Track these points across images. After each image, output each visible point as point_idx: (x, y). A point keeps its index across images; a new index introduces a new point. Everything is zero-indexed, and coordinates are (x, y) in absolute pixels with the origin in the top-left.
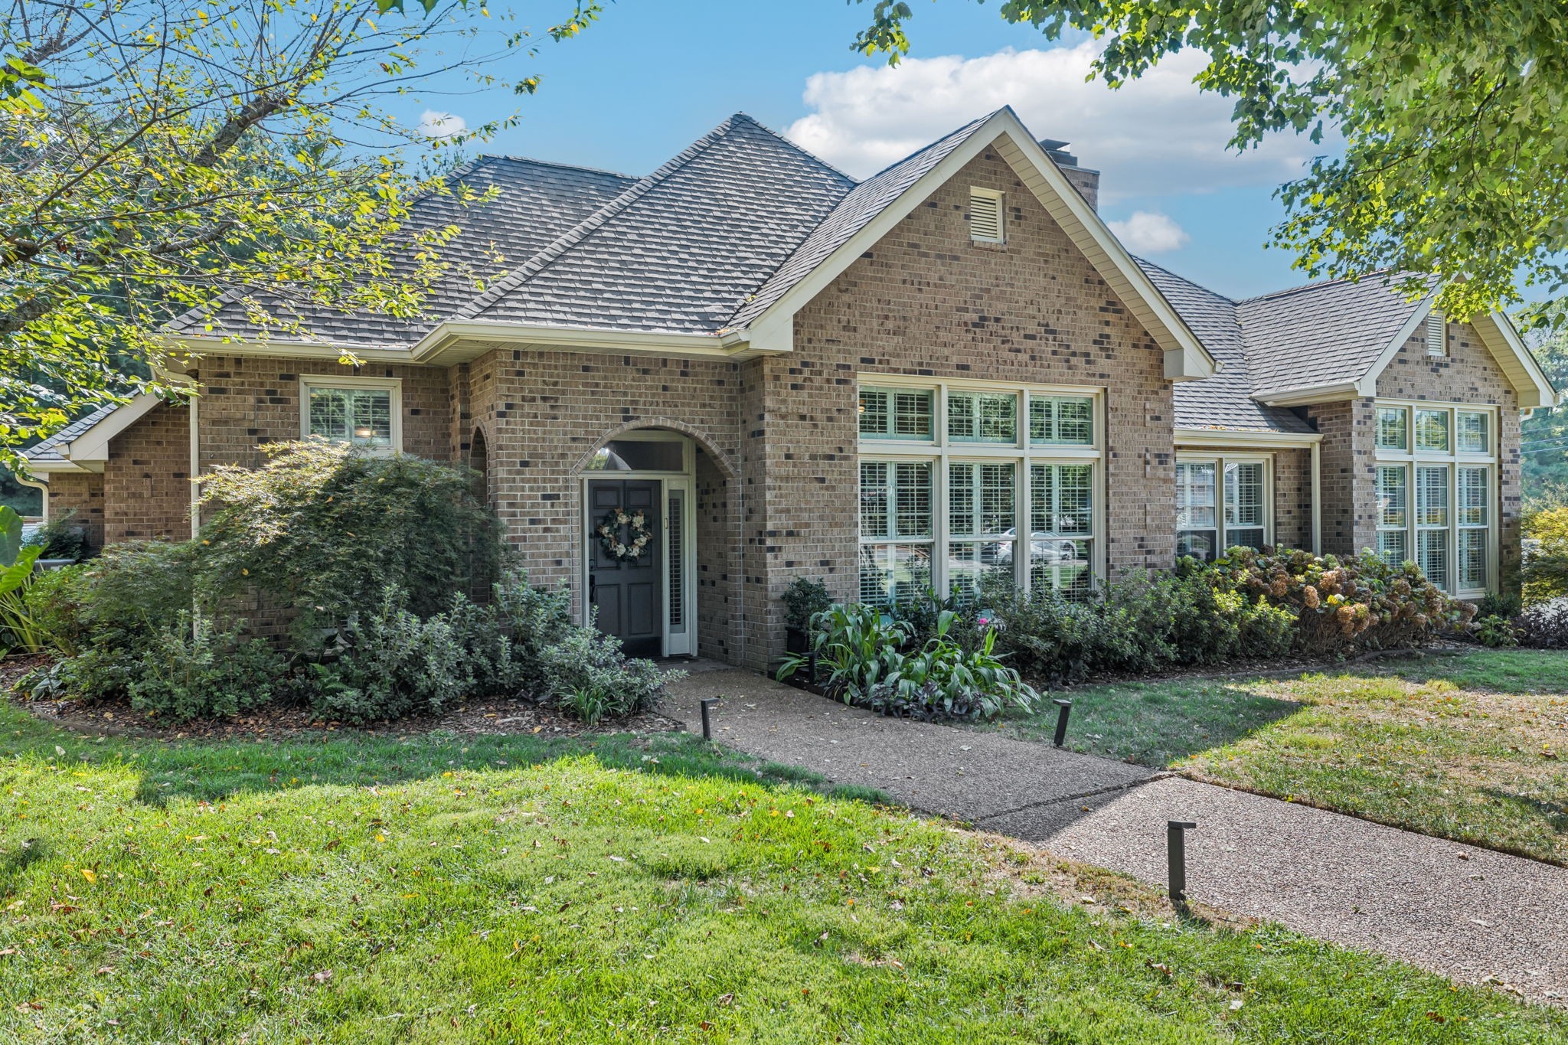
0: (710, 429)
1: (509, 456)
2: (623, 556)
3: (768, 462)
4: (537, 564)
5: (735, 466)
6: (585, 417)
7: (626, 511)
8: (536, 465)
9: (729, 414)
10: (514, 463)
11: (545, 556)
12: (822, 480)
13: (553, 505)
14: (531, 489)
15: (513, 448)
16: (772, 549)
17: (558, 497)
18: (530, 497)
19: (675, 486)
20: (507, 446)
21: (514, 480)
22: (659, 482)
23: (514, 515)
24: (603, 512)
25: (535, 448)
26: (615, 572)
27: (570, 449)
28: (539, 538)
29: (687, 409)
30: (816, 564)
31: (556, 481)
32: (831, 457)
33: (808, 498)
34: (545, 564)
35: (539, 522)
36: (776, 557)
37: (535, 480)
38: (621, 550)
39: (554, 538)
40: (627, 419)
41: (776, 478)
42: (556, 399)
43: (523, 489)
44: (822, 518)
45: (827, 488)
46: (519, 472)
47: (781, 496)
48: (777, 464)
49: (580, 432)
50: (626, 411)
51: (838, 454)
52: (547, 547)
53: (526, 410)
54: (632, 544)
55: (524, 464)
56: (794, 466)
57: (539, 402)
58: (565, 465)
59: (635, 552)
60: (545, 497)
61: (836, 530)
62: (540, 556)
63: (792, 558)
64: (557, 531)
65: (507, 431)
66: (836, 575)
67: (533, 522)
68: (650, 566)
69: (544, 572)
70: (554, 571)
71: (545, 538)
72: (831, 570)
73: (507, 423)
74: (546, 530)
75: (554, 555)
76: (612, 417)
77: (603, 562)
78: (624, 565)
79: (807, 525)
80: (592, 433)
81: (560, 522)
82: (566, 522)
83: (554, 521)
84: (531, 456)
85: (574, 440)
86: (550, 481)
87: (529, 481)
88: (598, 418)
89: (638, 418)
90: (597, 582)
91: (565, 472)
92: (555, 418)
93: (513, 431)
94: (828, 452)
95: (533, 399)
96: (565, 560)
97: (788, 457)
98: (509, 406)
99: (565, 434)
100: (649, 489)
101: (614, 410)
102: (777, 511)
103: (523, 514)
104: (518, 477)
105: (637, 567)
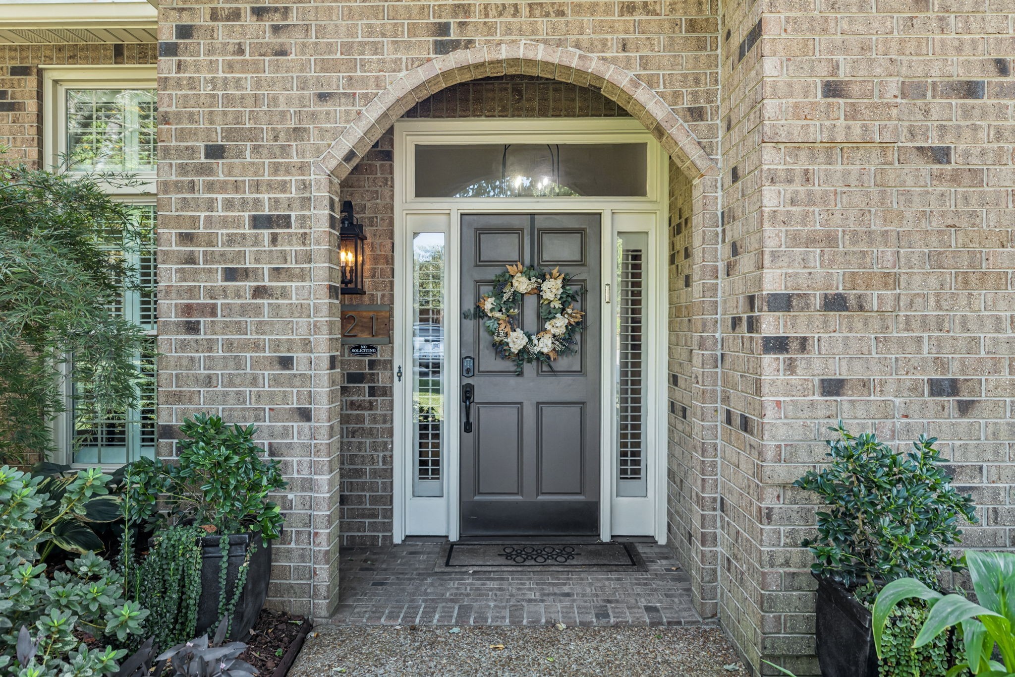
0: (645, 63)
1: (182, 135)
2: (524, 351)
3: (771, 106)
4: (238, 363)
5: (707, 149)
6: (348, 48)
7: (528, 272)
8: (240, 154)
9: (692, 26)
10: (193, 150)
11: (257, 346)
12: (941, 155)
13: (274, 239)
14: (229, 205)
15: (191, 118)
16: (779, 345)
17: (285, 221)
18: (224, 222)
19: (628, 224)
20: (178, 117)
21: (192, 187)
22: (597, 217)
23: (191, 259)
24: (491, 273)
25: (238, 118)
26: (513, 381)
27: (314, 116)
28: (244, 310)
29: (586, 19)
30: (915, 389)
31: (283, 187)
32: (971, 90)
33: (894, 202)
34: (256, 363)
35: (246, 274)
36: (791, 367)
37: (237, 187)
38: (517, 341)
39: (276, 310)
40: (442, 48)
41: (795, 147)
42: (286, 11)
43: (210, 205)
44: (936, 260)
45: (955, 178)
46: (203, 170)
47: (811, 200)
48: (797, 112)
49: (336, 82)
50: (443, 29)
51: (993, 78)
52: (260, 328)
53: (221, 37)
54: (541, 330)
55: (215, 152)
56: (853, 114)
57: (248, 19)
58: (302, 153)
59: (545, 345)
60: (258, 222)
61: (983, 296)
62: (244, 346)
63: (839, 370)
64: (284, 293)
65: (179, 85)
66: (980, 421)
67: (231, 274)
68: (581, 372)
69: (254, 382)
70: (276, 381)
71: (258, 311)
72: (965, 408)
73: (179, 66)
74: (259, 292)
75: (276, 345)
76: (409, 46)
77: (489, 361)
78: (529, 369)
79: (890, 280)
80: (364, 81)
81: (290, 275)
82: (302, 276)
83: (277, 272)
84: (229, 134)
85: (323, 97)
86: (270, 186)
87: (223, 187)
88: (376, 48)
89: (469, 44)
90: (478, 396)
91: (302, 168)
92: (282, 52)
93: (192, 84)
94: (961, 74)
95: (236, 15)
96: (299, 356)
97: (833, 90)
98: (185, 32)
99: (304, 85)
100: (581, 231)
101: (413, 30)
102: (795, 239)
103: (209, 258)
104: (200, 180)
105: (553, 372)
